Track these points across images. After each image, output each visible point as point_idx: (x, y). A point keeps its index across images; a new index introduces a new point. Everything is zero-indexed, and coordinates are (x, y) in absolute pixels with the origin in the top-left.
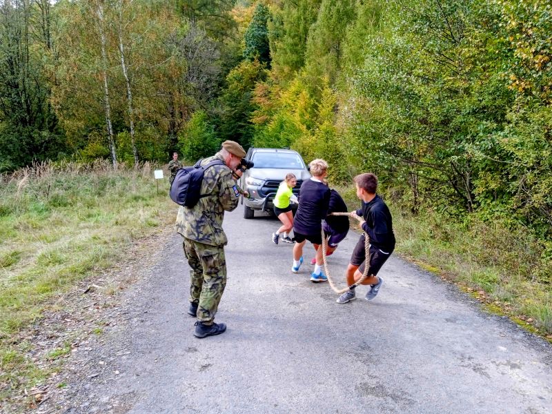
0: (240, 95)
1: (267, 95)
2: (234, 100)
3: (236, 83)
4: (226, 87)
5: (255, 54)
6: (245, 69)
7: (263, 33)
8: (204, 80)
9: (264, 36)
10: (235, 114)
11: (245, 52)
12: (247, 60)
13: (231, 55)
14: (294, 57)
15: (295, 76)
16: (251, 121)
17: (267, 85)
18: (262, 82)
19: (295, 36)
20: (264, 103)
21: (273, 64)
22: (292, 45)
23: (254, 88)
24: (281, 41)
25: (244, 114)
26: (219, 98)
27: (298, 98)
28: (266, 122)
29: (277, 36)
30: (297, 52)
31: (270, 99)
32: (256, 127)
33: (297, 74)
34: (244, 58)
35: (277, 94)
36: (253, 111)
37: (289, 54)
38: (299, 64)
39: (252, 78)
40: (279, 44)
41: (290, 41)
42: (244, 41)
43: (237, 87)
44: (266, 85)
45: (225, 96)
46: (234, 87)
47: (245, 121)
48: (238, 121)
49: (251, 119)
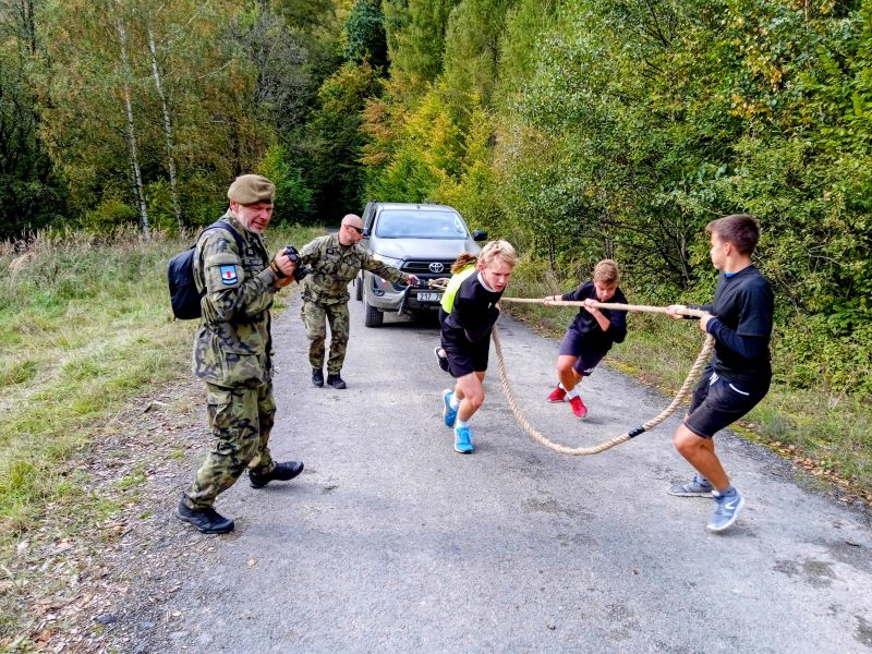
0: (340, 119)
1: (385, 118)
2: (332, 127)
3: (334, 100)
4: (319, 107)
5: (363, 53)
6: (348, 78)
7: (376, 19)
8: (285, 95)
9: (377, 24)
10: (333, 151)
11: (347, 50)
12: (350, 63)
13: (325, 54)
14: (426, 59)
15: (428, 90)
16: (360, 161)
17: (384, 104)
18: (376, 99)
19: (427, 25)
20: (380, 133)
21: (393, 71)
22: (422, 40)
23: (362, 108)
24: (405, 33)
25: (348, 151)
26: (308, 125)
27: (434, 125)
28: (383, 163)
29: (398, 25)
30: (429, 50)
31: (388, 125)
32: (369, 171)
33: (430, 87)
34: (347, 60)
35: (401, 118)
36: (363, 144)
37: (418, 53)
38: (433, 71)
39: (359, 93)
40: (401, 38)
41: (419, 33)
42: (344, 33)
43: (335, 106)
44: (382, 103)
45: (317, 121)
46: (331, 106)
47: (351, 162)
48: (338, 162)
49: (359, 157)
